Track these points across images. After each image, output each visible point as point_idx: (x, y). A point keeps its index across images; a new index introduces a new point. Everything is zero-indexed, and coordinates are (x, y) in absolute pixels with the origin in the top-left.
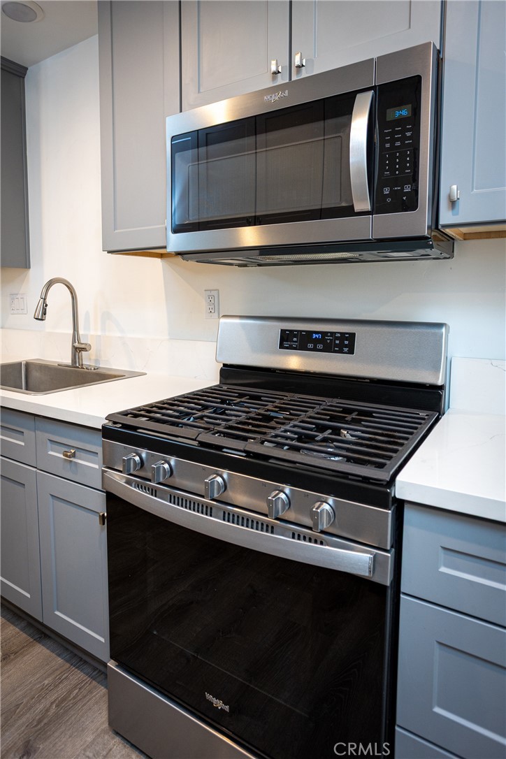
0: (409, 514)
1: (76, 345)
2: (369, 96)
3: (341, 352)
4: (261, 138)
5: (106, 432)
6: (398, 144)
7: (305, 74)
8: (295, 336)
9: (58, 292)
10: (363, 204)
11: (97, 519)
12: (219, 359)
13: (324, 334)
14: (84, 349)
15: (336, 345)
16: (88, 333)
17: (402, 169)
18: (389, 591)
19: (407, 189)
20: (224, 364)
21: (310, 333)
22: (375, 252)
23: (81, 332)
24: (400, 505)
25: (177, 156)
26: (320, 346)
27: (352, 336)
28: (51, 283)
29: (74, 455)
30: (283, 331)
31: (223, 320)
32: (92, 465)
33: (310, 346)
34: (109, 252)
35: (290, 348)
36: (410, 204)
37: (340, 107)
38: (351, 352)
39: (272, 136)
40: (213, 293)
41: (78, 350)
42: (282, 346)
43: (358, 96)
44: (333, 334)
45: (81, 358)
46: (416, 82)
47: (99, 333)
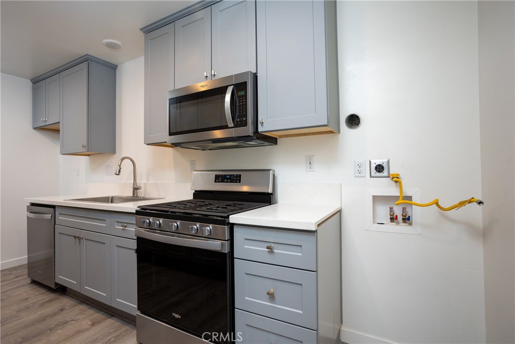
0: (236, 229)
1: (135, 187)
2: (232, 87)
3: (236, 182)
4: (200, 100)
5: (138, 213)
6: (241, 104)
7: (216, 78)
8: (220, 177)
9: (127, 163)
10: (231, 124)
11: (134, 252)
12: (192, 188)
13: (231, 175)
14: (138, 189)
15: (235, 180)
16: (140, 182)
17: (243, 112)
18: (228, 255)
19: (244, 119)
20: (195, 191)
21: (226, 175)
22: (242, 142)
23: (138, 182)
24: (232, 226)
25: (171, 106)
26: (229, 181)
27: (240, 175)
28: (123, 159)
29: (126, 227)
30: (216, 175)
31: (194, 172)
32: (132, 229)
33: (226, 181)
34: (147, 144)
35: (219, 182)
36: (244, 124)
37: (221, 91)
38: (240, 182)
39: (204, 99)
40: (193, 162)
41: (136, 189)
42: (215, 182)
43: (229, 87)
44: (234, 175)
45: (137, 193)
46: (245, 84)
47: (145, 182)
